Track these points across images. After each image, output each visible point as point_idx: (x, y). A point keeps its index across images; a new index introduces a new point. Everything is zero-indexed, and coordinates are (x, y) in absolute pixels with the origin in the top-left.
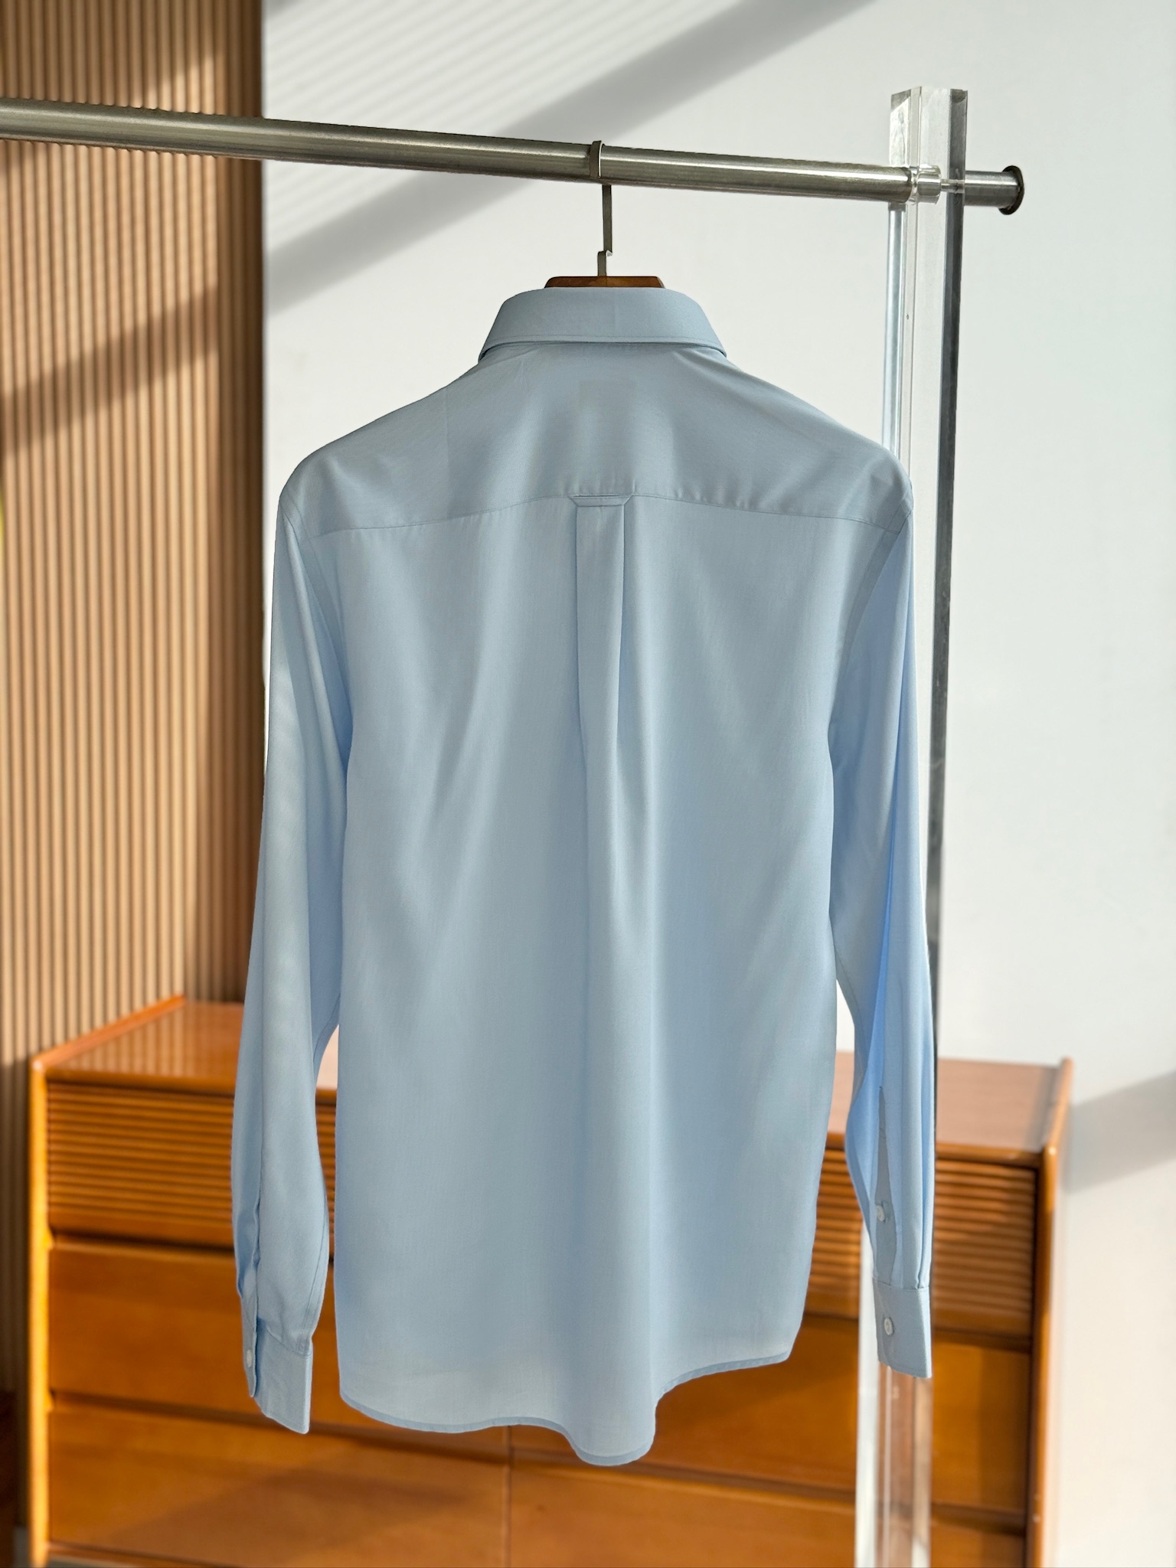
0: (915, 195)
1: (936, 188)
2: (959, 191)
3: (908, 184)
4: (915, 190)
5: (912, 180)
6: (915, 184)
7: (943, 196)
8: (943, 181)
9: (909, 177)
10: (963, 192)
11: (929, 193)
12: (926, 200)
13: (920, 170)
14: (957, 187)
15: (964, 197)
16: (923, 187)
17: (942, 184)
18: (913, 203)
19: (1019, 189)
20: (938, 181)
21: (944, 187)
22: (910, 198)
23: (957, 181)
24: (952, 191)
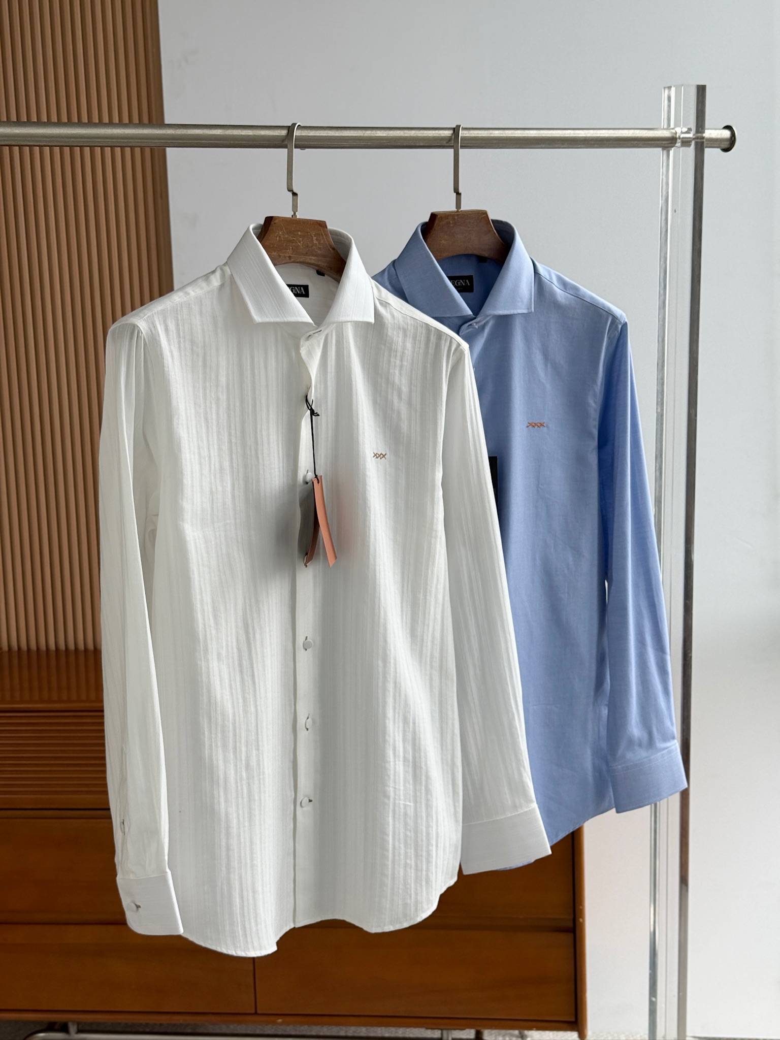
0: (678, 144)
1: (689, 140)
3: (675, 138)
4: (679, 141)
6: (678, 138)
7: (693, 143)
10: (705, 140)
11: (686, 143)
12: (684, 146)
14: (701, 138)
15: (704, 144)
16: (683, 139)
19: (733, 138)
20: (691, 135)
21: (693, 139)
22: (675, 146)
23: (699, 135)
24: (698, 141)
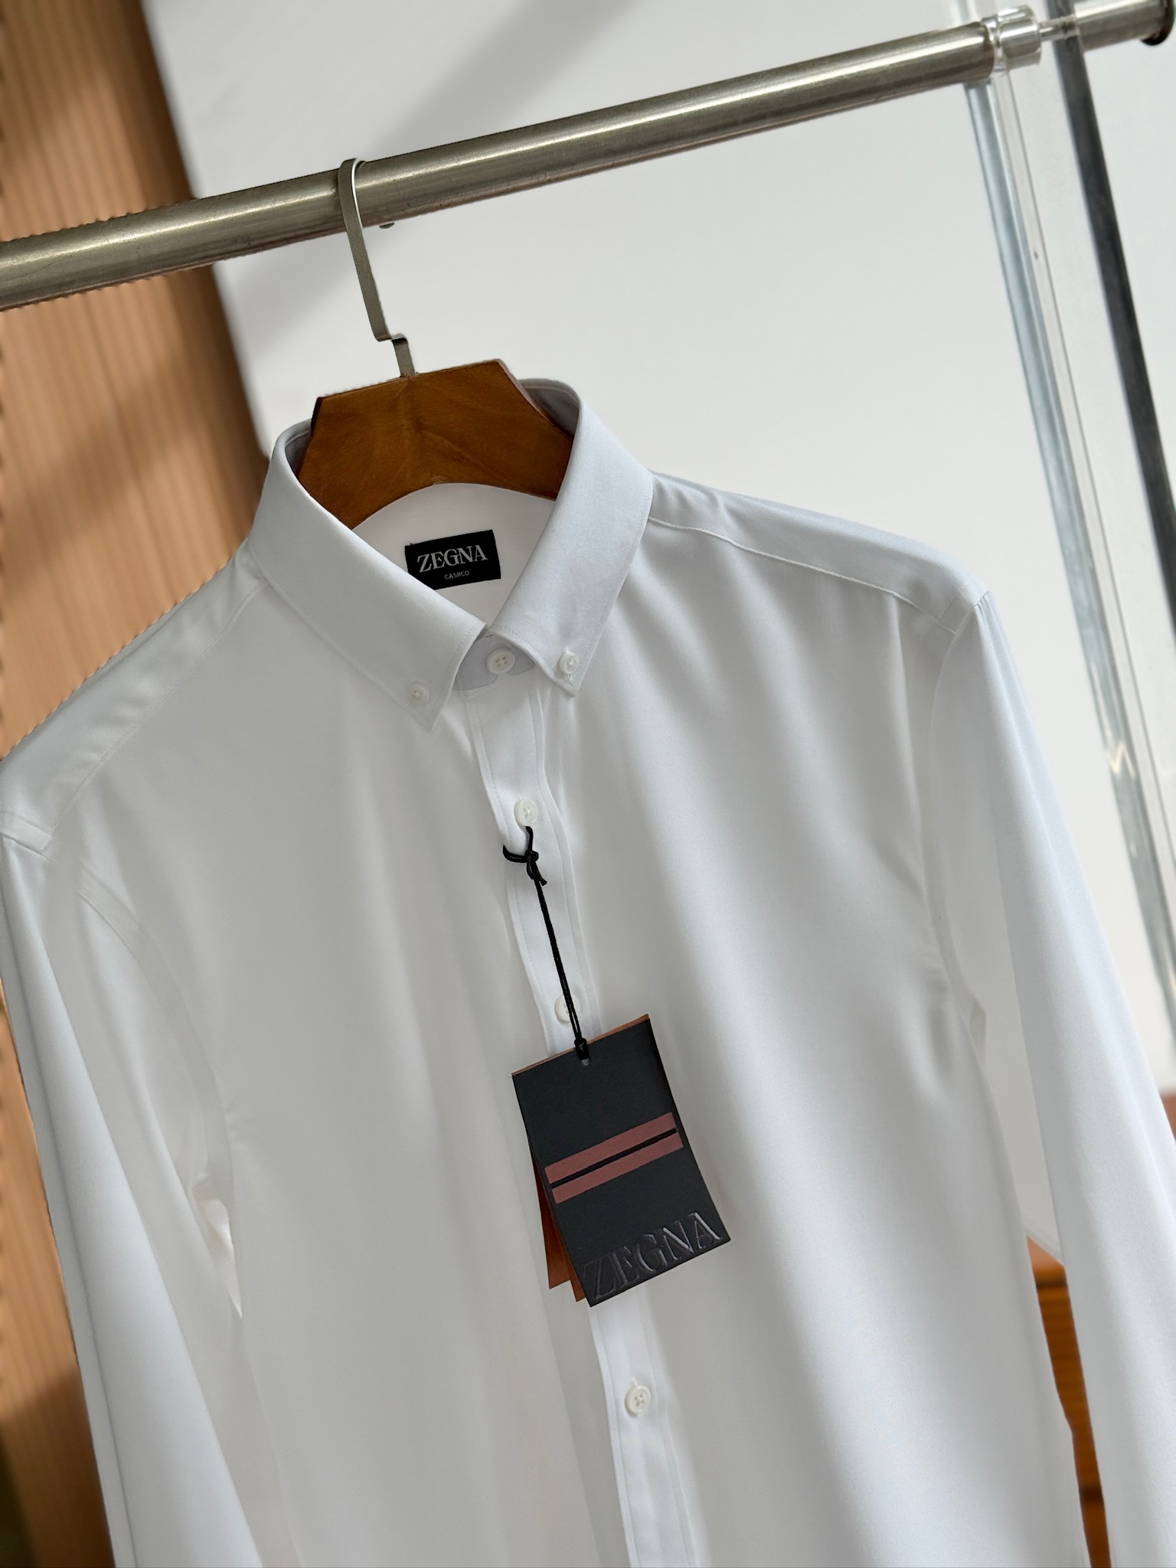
0: (1001, 60)
1: (1031, 41)
2: (1070, 34)
3: (987, 46)
4: (999, 53)
5: (992, 38)
6: (998, 44)
8: (1041, 26)
9: (985, 34)
10: (1077, 32)
11: (1023, 52)
12: (1021, 64)
13: (1000, 20)
14: (1068, 27)
15: (1080, 41)
16: (1012, 45)
17: (1042, 31)
18: (1000, 73)
21: (1044, 35)
22: (996, 67)
23: (1064, 19)
24: (1061, 36)
